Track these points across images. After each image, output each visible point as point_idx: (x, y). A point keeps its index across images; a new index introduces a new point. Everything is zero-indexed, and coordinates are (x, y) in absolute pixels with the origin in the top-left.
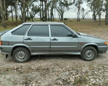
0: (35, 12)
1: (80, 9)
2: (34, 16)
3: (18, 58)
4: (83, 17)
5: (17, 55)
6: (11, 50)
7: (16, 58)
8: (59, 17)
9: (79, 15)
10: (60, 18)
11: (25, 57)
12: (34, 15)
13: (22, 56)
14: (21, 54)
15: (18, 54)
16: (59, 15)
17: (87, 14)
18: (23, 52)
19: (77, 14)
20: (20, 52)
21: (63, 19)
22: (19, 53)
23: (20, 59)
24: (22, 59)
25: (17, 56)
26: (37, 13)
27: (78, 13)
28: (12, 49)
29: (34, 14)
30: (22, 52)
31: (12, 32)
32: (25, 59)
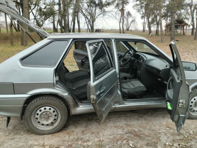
0: (45, 17)
1: (123, 13)
2: (42, 25)
3: (39, 122)
4: (128, 28)
5: (37, 116)
6: (22, 106)
7: (34, 124)
8: (88, 27)
9: (123, 23)
10: (89, 29)
11: (55, 120)
12: (42, 23)
13: (49, 117)
14: (46, 114)
15: (38, 114)
16: (87, 22)
17: (133, 22)
18: (50, 109)
19: (120, 22)
20: (42, 109)
21: (95, 31)
22: (40, 111)
23: (43, 125)
24: (47, 125)
25: (37, 119)
26: (48, 19)
27: (121, 20)
28: (23, 102)
29: (42, 21)
30: (48, 108)
31: (22, 59)
32: (56, 125)
